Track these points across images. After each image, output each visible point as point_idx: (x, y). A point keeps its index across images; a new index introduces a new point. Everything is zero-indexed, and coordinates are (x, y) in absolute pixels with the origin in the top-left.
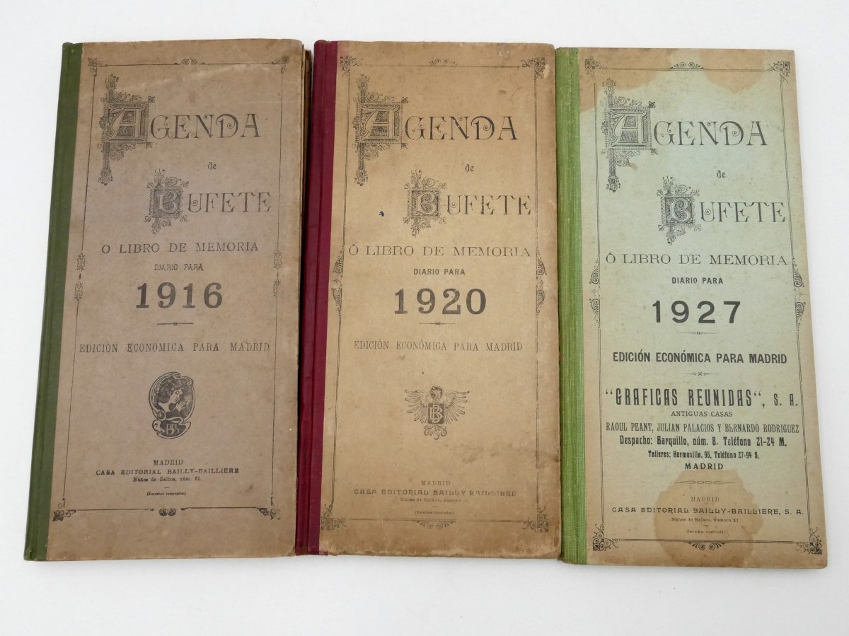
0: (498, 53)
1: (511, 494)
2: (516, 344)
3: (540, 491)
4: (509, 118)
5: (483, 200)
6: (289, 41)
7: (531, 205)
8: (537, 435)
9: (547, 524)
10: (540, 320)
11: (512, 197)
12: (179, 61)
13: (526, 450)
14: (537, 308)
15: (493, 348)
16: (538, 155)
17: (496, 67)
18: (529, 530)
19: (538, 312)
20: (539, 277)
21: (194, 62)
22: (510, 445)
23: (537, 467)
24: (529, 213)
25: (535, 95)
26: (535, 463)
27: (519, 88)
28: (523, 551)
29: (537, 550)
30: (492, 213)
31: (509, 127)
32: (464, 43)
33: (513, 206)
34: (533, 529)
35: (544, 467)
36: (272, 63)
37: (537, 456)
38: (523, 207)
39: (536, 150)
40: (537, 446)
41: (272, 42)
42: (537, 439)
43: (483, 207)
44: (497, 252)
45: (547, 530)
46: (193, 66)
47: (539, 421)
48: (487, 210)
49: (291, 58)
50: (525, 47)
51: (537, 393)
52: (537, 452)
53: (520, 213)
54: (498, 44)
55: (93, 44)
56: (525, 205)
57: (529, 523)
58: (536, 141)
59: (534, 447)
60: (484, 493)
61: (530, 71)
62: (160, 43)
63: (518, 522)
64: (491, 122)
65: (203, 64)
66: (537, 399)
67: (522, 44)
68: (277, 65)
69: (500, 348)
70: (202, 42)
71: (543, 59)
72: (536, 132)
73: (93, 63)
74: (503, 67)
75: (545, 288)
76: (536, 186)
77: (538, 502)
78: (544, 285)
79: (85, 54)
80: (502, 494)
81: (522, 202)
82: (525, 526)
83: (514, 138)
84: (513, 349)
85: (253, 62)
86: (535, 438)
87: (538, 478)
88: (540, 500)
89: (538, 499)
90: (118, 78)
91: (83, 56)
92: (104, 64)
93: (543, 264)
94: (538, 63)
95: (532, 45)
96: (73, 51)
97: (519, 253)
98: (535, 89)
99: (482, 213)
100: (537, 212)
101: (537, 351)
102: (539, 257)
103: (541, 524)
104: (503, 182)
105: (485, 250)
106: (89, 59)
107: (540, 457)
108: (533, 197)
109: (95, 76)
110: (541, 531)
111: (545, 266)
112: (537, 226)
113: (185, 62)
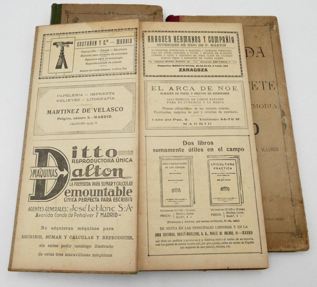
0: (252, 20)
1: (282, 220)
2: (276, 148)
3: (296, 217)
4: (260, 47)
5: (252, 83)
6: (157, 6)
7: (275, 85)
8: (291, 191)
9: (301, 234)
10: (285, 137)
11: (266, 82)
12: (107, 12)
13: (286, 198)
14: (283, 132)
15: (265, 150)
16: (275, 63)
17: (252, 26)
18: (293, 237)
19: (284, 133)
20: (283, 117)
21: (113, 13)
22: (278, 196)
23: (293, 206)
24: (274, 89)
25: (271, 38)
26: (292, 204)
27: (263, 35)
28: (291, 247)
29: (298, 247)
30: (257, 89)
31: (261, 51)
32: (236, 16)
33: (267, 86)
34: (295, 236)
35: (296, 206)
36: (149, 15)
37: (292, 201)
38: (271, 87)
39: (274, 61)
40: (292, 196)
41: (149, 6)
42: (291, 193)
43: (253, 86)
44: (261, 106)
45: (301, 237)
46: (113, 15)
47: (291, 184)
48: (255, 88)
49: (158, 13)
50: (264, 17)
51: (288, 171)
52: (292, 199)
53: (270, 89)
54: (252, 17)
55: (67, 4)
56: (272, 85)
57: (292, 233)
58: (274, 57)
59: (290, 196)
60: (269, 219)
61: (267, 28)
62: (98, 5)
63: (287, 233)
64: (252, 49)
65: (118, 14)
66: (289, 173)
67: (262, 16)
68: (151, 16)
69: (268, 150)
70: (117, 5)
71: (273, 22)
72: (273, 54)
73: (67, 12)
74: (255, 26)
75: (286, 122)
76: (276, 77)
77: (295, 223)
78: (285, 120)
79: (63, 9)
80: (277, 219)
81: (271, 84)
82: (290, 235)
83: (264, 56)
84: (274, 150)
85: (140, 14)
86: (290, 192)
87: (294, 212)
88: (297, 222)
89: (295, 221)
90: (78, 19)
91: (62, 9)
92: (72, 13)
93: (283, 112)
94: (271, 24)
95: (267, 17)
96: (58, 7)
97: (272, 106)
98: (271, 35)
99: (253, 89)
100: (278, 88)
101: (286, 151)
102: (281, 108)
103: (299, 234)
104: (260, 76)
105: (256, 106)
106: (65, 11)
107: (294, 201)
108: (275, 82)
109: (68, 18)
110: (299, 237)
111: (285, 113)
112: (279, 94)
113: (109, 13)
